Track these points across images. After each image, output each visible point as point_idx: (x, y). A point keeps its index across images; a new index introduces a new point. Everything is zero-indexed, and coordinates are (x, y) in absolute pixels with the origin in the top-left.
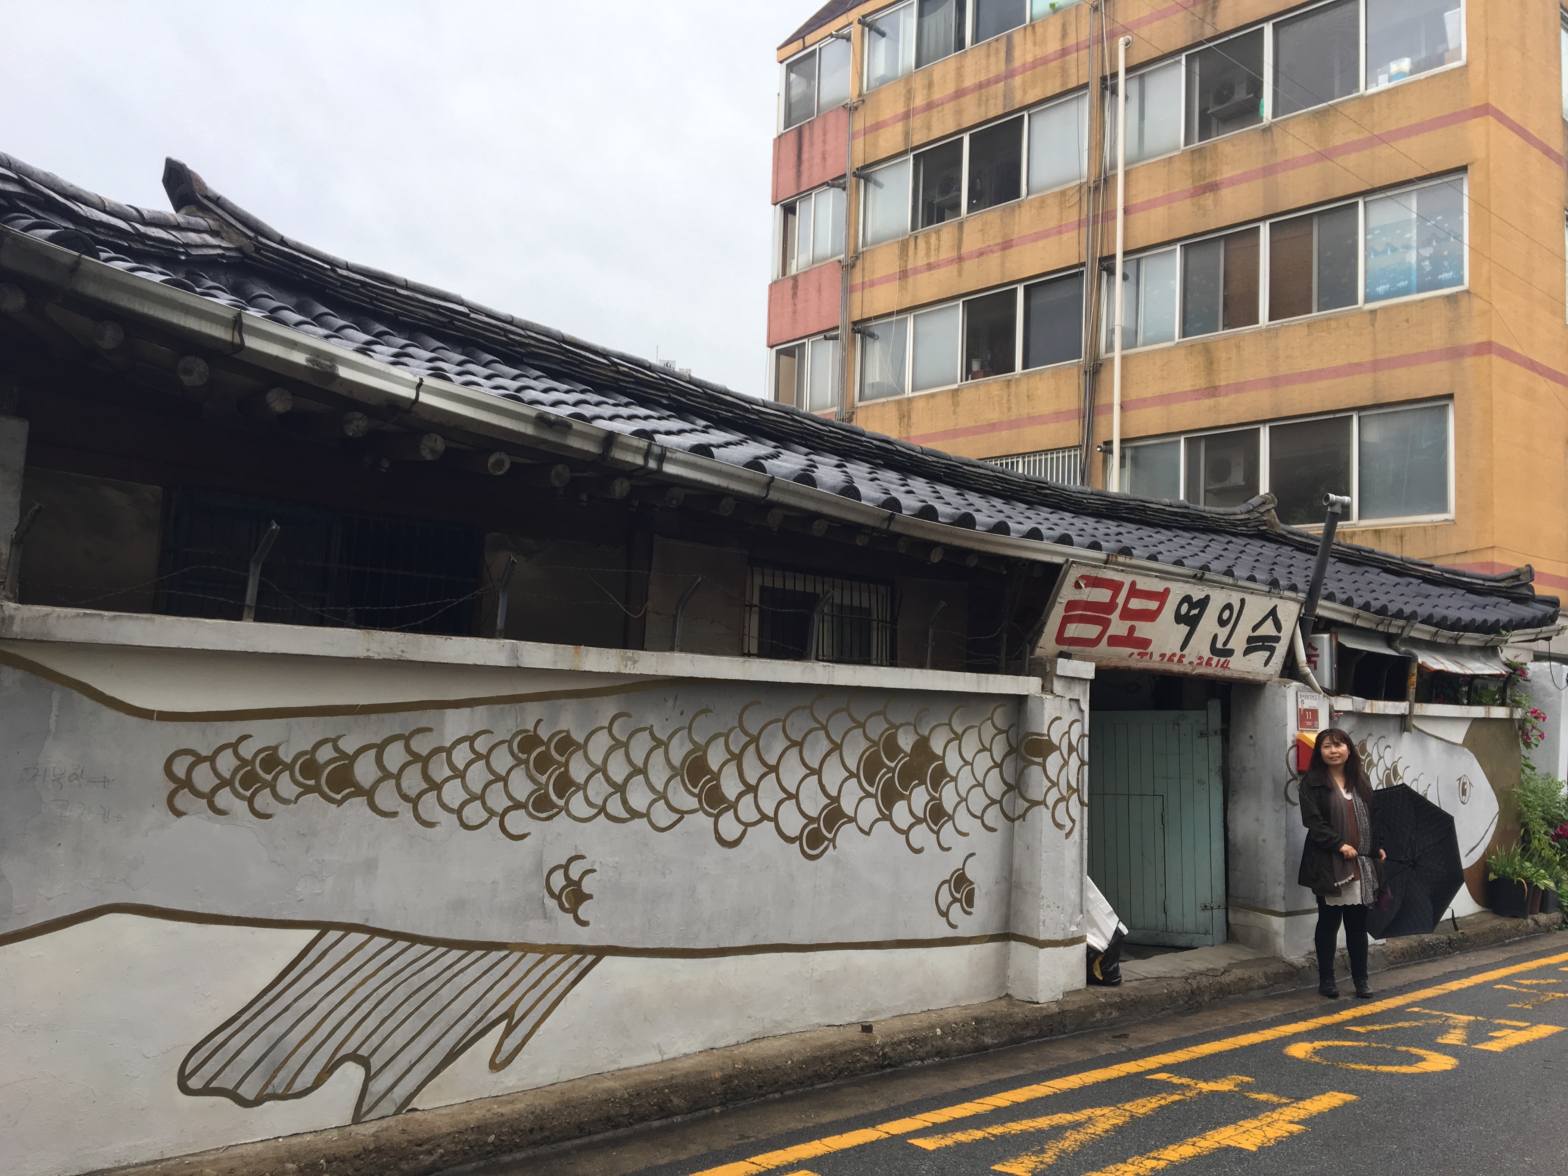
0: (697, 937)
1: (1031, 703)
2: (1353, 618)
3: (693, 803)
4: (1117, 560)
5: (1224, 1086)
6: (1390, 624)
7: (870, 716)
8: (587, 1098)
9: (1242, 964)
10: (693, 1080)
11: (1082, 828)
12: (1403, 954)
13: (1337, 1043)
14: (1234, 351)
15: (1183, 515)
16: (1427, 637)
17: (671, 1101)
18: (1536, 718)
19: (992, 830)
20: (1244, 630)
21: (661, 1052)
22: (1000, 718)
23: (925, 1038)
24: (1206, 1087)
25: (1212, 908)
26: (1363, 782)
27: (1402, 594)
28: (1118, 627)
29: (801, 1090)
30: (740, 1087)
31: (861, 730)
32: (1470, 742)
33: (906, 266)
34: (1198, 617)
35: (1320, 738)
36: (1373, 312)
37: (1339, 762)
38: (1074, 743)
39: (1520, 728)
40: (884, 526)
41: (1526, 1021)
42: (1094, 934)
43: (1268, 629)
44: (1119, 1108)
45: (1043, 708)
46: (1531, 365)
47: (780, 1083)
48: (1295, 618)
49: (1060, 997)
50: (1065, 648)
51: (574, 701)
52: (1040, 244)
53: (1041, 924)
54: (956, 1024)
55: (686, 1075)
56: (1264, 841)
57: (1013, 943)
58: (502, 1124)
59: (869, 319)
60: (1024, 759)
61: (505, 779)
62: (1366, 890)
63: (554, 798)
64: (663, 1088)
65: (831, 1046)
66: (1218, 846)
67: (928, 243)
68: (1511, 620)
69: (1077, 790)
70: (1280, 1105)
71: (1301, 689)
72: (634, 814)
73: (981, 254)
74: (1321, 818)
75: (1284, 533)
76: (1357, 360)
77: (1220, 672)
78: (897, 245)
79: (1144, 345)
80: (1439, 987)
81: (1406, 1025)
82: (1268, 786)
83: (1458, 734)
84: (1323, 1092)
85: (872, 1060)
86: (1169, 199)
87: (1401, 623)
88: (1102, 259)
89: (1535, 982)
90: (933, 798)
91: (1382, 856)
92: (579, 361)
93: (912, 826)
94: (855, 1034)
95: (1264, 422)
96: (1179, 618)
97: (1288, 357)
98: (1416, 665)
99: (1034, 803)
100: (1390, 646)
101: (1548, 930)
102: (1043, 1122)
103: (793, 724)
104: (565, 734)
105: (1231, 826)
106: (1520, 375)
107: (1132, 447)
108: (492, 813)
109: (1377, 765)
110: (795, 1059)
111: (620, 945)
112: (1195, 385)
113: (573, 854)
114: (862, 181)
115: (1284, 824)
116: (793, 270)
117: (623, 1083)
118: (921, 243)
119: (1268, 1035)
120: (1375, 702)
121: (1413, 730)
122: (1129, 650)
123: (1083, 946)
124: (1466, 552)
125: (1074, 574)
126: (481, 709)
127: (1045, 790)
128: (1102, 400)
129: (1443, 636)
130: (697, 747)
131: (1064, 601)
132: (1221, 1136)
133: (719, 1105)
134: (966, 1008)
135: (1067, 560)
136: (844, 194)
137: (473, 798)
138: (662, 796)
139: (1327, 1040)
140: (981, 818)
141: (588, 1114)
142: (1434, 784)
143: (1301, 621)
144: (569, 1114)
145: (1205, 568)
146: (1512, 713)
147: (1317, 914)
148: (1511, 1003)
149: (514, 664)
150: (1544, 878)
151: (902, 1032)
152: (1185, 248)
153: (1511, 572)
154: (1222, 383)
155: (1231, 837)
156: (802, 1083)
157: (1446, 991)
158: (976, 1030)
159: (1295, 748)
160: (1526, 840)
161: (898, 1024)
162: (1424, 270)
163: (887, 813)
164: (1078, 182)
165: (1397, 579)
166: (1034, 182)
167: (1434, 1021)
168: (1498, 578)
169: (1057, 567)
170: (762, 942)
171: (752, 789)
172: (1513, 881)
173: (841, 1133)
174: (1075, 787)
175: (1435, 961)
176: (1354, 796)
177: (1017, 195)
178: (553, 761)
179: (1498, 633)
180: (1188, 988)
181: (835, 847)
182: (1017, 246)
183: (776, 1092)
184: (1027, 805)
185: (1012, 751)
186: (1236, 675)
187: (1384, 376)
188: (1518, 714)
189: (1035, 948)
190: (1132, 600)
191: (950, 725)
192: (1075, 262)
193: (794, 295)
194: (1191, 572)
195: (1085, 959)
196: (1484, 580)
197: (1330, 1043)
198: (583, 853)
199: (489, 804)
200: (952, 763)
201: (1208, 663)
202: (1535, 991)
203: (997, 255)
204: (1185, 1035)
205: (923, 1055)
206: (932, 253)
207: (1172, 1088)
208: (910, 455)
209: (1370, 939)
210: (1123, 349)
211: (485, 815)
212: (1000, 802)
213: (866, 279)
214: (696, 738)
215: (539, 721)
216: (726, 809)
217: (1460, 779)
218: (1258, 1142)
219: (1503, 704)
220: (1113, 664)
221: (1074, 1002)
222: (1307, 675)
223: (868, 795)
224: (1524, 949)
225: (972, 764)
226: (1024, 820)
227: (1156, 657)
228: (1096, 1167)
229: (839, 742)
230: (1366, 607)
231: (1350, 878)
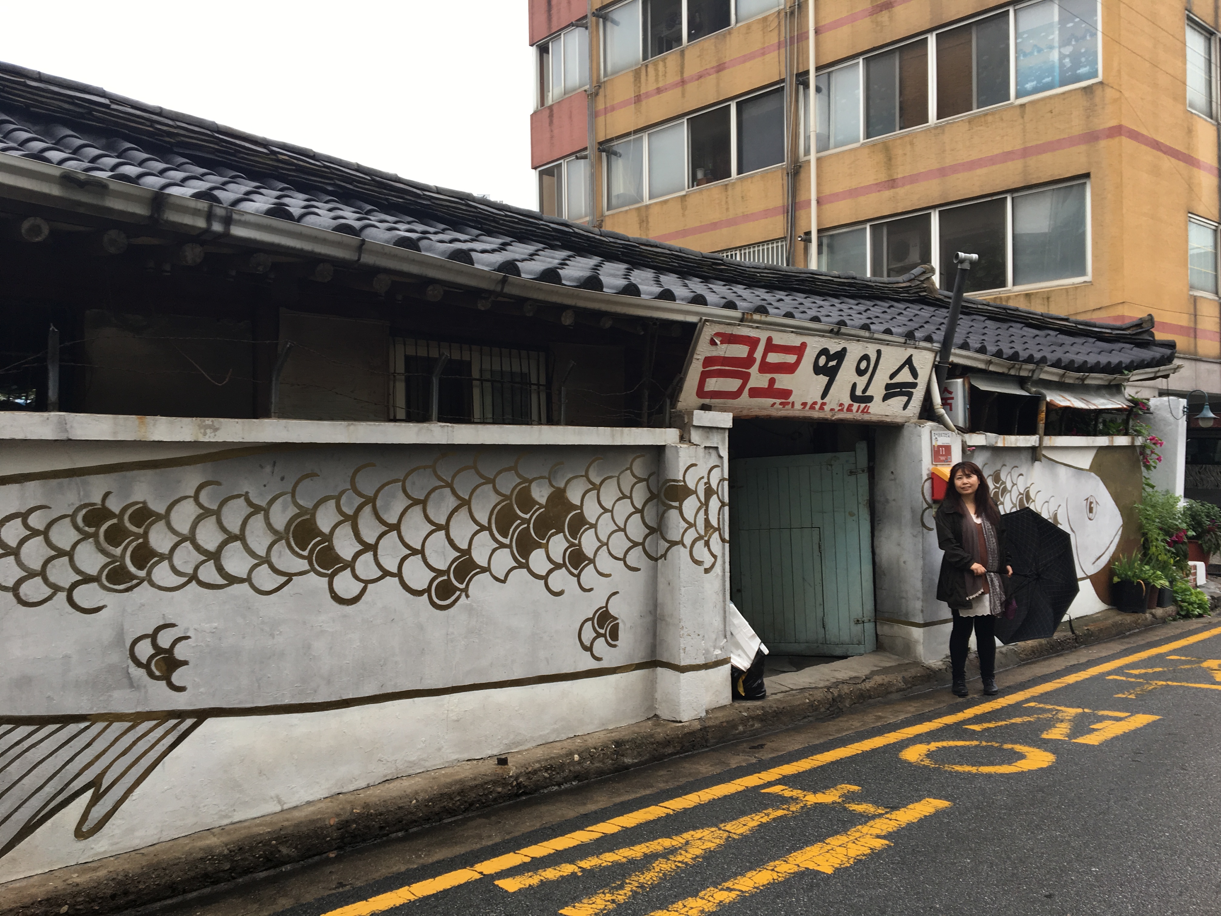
0: (315, 691)
1: (669, 453)
2: (986, 364)
3: (304, 565)
4: (752, 318)
5: (830, 797)
6: (1020, 369)
7: (500, 472)
8: (180, 858)
9: (885, 671)
10: (305, 829)
11: (724, 563)
12: (1033, 651)
13: (952, 743)
14: (909, 147)
15: (850, 285)
16: (1055, 379)
17: (280, 851)
18: (1154, 444)
19: (636, 570)
20: (881, 379)
21: (280, 802)
22: (639, 467)
23: (562, 765)
24: (812, 799)
25: (863, 622)
26: (991, 508)
27: (1039, 344)
28: (757, 380)
29: (427, 826)
30: (359, 830)
31: (491, 486)
32: (1096, 468)
33: (640, 92)
34: (836, 369)
35: (954, 471)
36: (1023, 106)
37: (970, 491)
38: (714, 486)
39: (1141, 454)
40: (498, 289)
41: (1127, 711)
42: (739, 655)
43: (905, 376)
44: (720, 829)
45: (678, 457)
46: (1156, 145)
47: (404, 822)
48: (930, 365)
49: (703, 714)
50: (707, 401)
51: (149, 473)
52: (748, 64)
53: (682, 651)
54: (595, 748)
55: (297, 825)
56: (904, 562)
57: (659, 670)
58: (74, 895)
59: (611, 140)
60: (664, 504)
61: (70, 554)
62: (994, 602)
63: (132, 569)
64: (270, 840)
65: (461, 781)
66: (867, 569)
67: (656, 70)
68: (1132, 362)
69: (719, 529)
70: (874, 817)
71: (935, 428)
72: (232, 580)
73: (700, 77)
74: (954, 541)
75: (941, 297)
76: (1010, 149)
77: (859, 416)
78: (631, 74)
79: (836, 147)
80: (1058, 681)
81: (1018, 720)
82: (907, 515)
83: (1085, 461)
84: (919, 799)
85: (505, 790)
86: (852, 18)
87: (1031, 366)
88: (798, 75)
89: (1143, 671)
90: (572, 545)
91: (1008, 572)
92: (235, 150)
93: (550, 572)
94: (491, 766)
95: (934, 207)
96: (818, 370)
97: (952, 150)
98: (1045, 403)
99: (673, 544)
100: (1022, 388)
101: (1163, 621)
102: (638, 851)
103: (414, 483)
104: (141, 505)
105: (877, 551)
106: (1147, 154)
107: (827, 236)
108: (56, 589)
109: (1010, 491)
110: (420, 798)
111: (224, 706)
112: (877, 179)
113: (161, 623)
114: (601, 20)
115: (921, 548)
116: (549, 101)
117: (225, 839)
118: (651, 69)
119: (892, 738)
120: (1007, 437)
121: (1043, 459)
122: (771, 401)
123: (728, 667)
124: (1100, 309)
125: (708, 332)
126: (32, 486)
127: (682, 531)
128: (802, 197)
129: (1070, 377)
130: (303, 511)
131: (702, 358)
132: (805, 857)
133: (336, 849)
134: (611, 731)
135: (701, 319)
136: (587, 32)
137: (31, 574)
138: (266, 560)
139: (943, 740)
140: (624, 560)
141: (181, 874)
142: (1064, 505)
143: (937, 368)
144: (158, 876)
145: (842, 323)
146: (1133, 442)
147: (952, 623)
148: (1118, 693)
149: (62, 436)
150: (1161, 578)
151: (538, 762)
152: (867, 60)
153: (1135, 321)
154: (900, 176)
155: (877, 560)
156: (429, 819)
157: (1063, 685)
158: (616, 752)
159: (929, 481)
160: (1145, 547)
161: (540, 753)
162: (1065, 66)
163: (524, 561)
164: (777, 9)
165: (1036, 332)
166: (743, 11)
167: (1045, 716)
168: (1124, 327)
169: (693, 325)
170: (390, 690)
171: (373, 548)
172: (1133, 582)
173: (434, 876)
174: (717, 526)
175: (1062, 655)
176: (983, 520)
177: (728, 24)
178: (127, 533)
179: (1122, 373)
180: (830, 696)
181: (467, 596)
182: (729, 68)
183: (400, 830)
184: (667, 545)
185: (652, 497)
186: (874, 418)
187: (1032, 161)
188: (1139, 441)
189: (677, 673)
190: (770, 354)
191: (586, 476)
192: (776, 79)
193: (551, 122)
194: (828, 328)
195: (730, 679)
196: (1112, 329)
197: (945, 744)
198: (173, 621)
199: (52, 579)
200: (591, 511)
201: (849, 409)
202: (1141, 680)
203: (714, 76)
204: (817, 742)
205: (561, 780)
206: (660, 79)
207: (781, 800)
208: (587, 236)
209: (998, 642)
210: (818, 151)
211: (48, 591)
212: (643, 544)
213: (608, 105)
214: (301, 502)
215: (107, 495)
216: (343, 569)
217: (1087, 499)
218: (836, 863)
219: (1126, 434)
220: (754, 414)
221: (716, 718)
222: (942, 415)
223: (502, 546)
224: (1140, 640)
225: (612, 511)
226: (665, 559)
227: (798, 406)
228: (664, 904)
229: (467, 498)
230: (999, 354)
231: (980, 592)
